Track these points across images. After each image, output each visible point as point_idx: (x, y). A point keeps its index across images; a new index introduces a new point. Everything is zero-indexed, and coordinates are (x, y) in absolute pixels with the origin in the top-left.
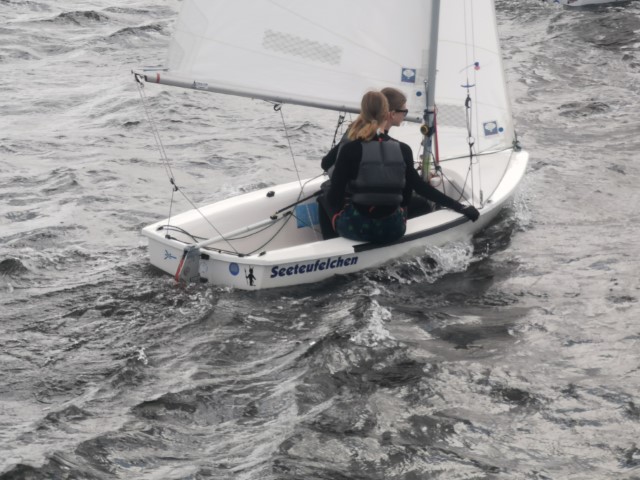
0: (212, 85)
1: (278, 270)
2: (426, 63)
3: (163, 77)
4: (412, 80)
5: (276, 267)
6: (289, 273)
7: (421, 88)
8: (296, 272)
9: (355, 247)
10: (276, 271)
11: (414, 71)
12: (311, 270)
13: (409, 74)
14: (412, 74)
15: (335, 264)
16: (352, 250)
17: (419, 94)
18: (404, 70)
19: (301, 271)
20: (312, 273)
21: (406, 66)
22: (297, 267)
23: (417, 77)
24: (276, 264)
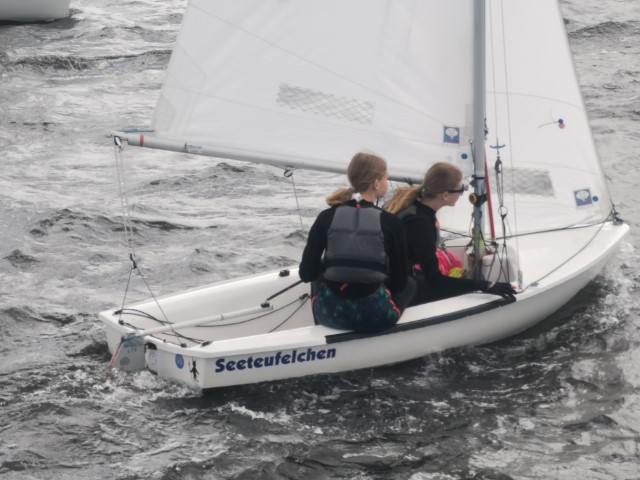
0: (206, 148)
1: (225, 364)
2: (471, 120)
3: (148, 139)
4: (456, 140)
5: (223, 360)
6: (240, 367)
7: (467, 150)
8: (250, 366)
9: (327, 337)
10: (221, 364)
11: (457, 129)
12: (271, 364)
13: (452, 134)
14: (456, 133)
15: (305, 357)
16: (323, 341)
17: (464, 156)
18: (446, 128)
19: (258, 365)
20: (274, 367)
21: (448, 125)
22: (250, 360)
23: (461, 136)
24: (221, 355)
